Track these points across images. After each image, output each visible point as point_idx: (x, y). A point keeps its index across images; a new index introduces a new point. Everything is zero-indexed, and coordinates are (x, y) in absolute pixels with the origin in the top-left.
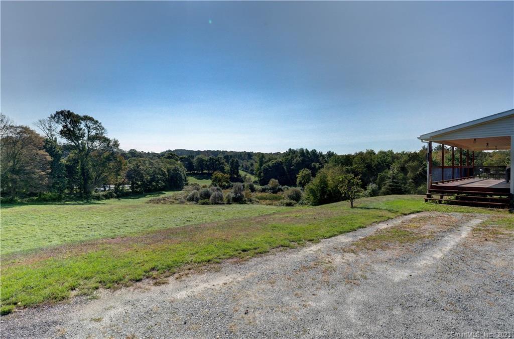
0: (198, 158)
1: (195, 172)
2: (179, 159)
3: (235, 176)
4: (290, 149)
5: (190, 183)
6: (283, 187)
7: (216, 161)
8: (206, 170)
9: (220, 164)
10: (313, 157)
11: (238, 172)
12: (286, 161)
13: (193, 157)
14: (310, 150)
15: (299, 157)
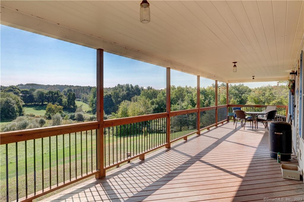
0: (39, 92)
1: (36, 103)
2: (19, 92)
3: (72, 107)
4: (119, 85)
5: (26, 114)
6: (108, 116)
7: (55, 94)
8: (46, 102)
9: (59, 96)
10: (136, 91)
11: (74, 103)
12: (115, 94)
13: (34, 90)
14: (134, 86)
15: (125, 91)
